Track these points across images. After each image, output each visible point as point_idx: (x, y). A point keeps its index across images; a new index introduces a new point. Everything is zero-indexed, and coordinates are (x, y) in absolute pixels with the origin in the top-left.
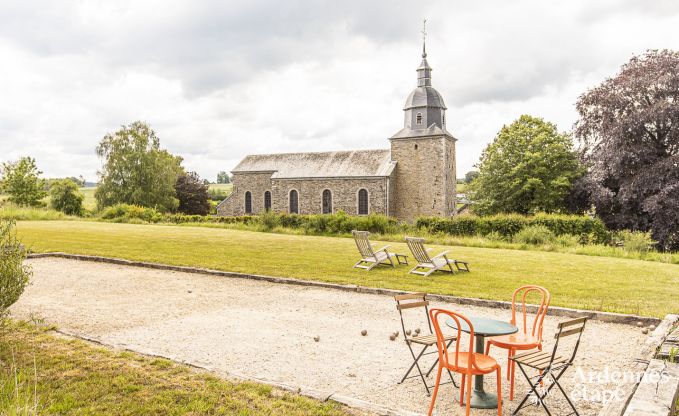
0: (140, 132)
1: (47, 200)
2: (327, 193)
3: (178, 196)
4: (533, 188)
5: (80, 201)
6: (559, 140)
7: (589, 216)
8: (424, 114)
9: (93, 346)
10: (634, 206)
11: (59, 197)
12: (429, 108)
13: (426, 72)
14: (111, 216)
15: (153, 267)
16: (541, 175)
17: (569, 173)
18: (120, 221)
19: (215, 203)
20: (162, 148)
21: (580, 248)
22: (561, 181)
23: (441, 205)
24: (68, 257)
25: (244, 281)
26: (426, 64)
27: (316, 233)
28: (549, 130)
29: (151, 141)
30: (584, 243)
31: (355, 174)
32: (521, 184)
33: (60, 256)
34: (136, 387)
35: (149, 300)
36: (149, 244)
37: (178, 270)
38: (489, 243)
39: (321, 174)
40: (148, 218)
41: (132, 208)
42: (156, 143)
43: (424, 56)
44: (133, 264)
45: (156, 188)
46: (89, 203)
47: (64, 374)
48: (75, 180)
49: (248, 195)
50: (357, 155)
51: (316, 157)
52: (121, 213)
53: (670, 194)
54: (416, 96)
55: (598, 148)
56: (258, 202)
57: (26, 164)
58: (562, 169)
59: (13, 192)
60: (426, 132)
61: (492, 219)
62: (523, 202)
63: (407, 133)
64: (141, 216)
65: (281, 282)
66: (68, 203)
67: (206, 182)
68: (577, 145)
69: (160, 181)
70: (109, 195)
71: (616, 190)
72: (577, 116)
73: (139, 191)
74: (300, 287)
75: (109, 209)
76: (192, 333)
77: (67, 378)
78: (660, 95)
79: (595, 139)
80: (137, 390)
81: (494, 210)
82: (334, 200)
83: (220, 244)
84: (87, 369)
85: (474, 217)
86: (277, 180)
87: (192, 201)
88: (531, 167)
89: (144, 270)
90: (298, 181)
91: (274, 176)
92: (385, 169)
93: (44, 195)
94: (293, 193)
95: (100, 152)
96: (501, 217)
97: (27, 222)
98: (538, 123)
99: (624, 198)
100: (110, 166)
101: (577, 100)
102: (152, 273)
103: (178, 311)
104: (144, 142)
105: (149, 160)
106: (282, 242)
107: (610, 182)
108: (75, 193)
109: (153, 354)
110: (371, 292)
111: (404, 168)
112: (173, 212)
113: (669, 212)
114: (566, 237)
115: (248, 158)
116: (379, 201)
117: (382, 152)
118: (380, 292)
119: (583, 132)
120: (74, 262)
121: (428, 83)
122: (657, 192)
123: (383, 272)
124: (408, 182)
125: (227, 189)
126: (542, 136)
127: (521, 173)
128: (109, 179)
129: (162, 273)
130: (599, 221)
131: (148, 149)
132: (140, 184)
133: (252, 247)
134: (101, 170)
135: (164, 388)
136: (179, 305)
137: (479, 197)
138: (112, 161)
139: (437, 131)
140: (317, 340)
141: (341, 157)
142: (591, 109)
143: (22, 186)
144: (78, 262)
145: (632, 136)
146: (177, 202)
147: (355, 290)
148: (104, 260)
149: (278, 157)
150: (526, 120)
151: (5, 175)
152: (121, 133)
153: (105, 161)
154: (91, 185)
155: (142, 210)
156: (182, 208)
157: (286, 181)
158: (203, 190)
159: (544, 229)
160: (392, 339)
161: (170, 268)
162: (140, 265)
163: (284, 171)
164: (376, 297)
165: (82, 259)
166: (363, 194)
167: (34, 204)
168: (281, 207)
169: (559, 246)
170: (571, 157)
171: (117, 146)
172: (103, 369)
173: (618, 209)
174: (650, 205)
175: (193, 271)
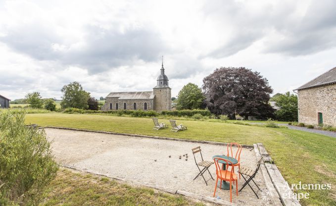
0: (76, 85)
1: (43, 106)
2: (135, 104)
3: (88, 104)
4: (192, 103)
5: (55, 106)
6: (199, 90)
7: (206, 110)
8: (163, 82)
9: (73, 172)
10: (218, 107)
11: (47, 104)
12: (164, 80)
13: (163, 70)
14: (67, 112)
15: (86, 131)
16: (194, 99)
17: (202, 99)
18: (70, 113)
19: (99, 106)
20: (83, 90)
21: (210, 120)
22: (200, 101)
23: (167, 107)
24: (54, 128)
25: (120, 136)
26: (163, 68)
27: (135, 117)
28: (196, 87)
29: (80, 88)
30: (210, 118)
31: (143, 98)
32: (189, 101)
33: (51, 128)
34: (98, 195)
35: (89, 146)
36: (83, 122)
37: (96, 132)
38: (185, 119)
39: (133, 98)
40: (80, 112)
41: (74, 109)
42: (81, 88)
43: (163, 66)
44: (79, 130)
45: (81, 102)
46: (58, 106)
47: (64, 190)
48: (53, 99)
49: (111, 104)
50: (144, 93)
51: (132, 93)
52: (70, 111)
53: (226, 104)
54: (160, 77)
55: (208, 92)
56: (114, 106)
57: (36, 94)
58: (199, 97)
59: (31, 104)
60: (163, 87)
61: (182, 111)
62: (190, 106)
63: (158, 87)
64: (77, 112)
65: (133, 136)
66: (51, 107)
67: (97, 100)
68: (203, 91)
69: (83, 100)
70: (65, 104)
71: (213, 103)
72: (203, 83)
73: (75, 103)
74: (140, 138)
75: (66, 109)
76: (109, 161)
77: (66, 192)
78: (223, 78)
79: (208, 89)
80: (99, 197)
81: (182, 108)
82: (137, 106)
83: (106, 121)
84: (74, 186)
85: (177, 111)
86: (120, 100)
87: (92, 106)
88: (192, 97)
89: (83, 133)
90: (126, 100)
91: (119, 98)
92: (152, 97)
93: (42, 104)
94: (125, 104)
95: (62, 91)
96: (184, 110)
97: (36, 114)
98: (193, 85)
99: (215, 105)
100: (66, 95)
101: (203, 79)
102: (87, 134)
103: (100, 150)
104: (77, 88)
105: (79, 93)
106: (126, 120)
107: (212, 101)
108: (53, 104)
109: (99, 174)
110: (163, 139)
111: (157, 97)
112: (87, 109)
113: (226, 109)
114: (205, 117)
115: (111, 93)
116: (150, 106)
117: (150, 92)
118: (166, 139)
119: (204, 88)
120: (57, 130)
121: (163, 73)
122: (223, 103)
123: (163, 131)
124: (158, 100)
125: (103, 102)
126: (195, 88)
127: (189, 98)
128: (65, 99)
129: (90, 134)
130: (209, 111)
131: (79, 90)
132: (76, 101)
133: (117, 122)
134: (62, 96)
135: (110, 194)
136: (101, 147)
137: (178, 105)
138: (66, 94)
139: (166, 86)
140: (155, 161)
141: (139, 93)
142: (206, 82)
143: (35, 101)
144: (58, 130)
145: (217, 89)
146: (88, 106)
147: (158, 138)
148: (68, 129)
149: (120, 93)
150: (190, 84)
151: (28, 98)
152: (70, 85)
153: (64, 94)
154: (58, 100)
155: (78, 109)
156: (90, 108)
157: (123, 100)
158: (96, 102)
159: (200, 114)
160: (180, 158)
161: (93, 132)
162: (82, 131)
163: (122, 97)
164: (165, 141)
165: (60, 129)
166: (146, 104)
167: (39, 107)
168: (121, 108)
169: (204, 119)
170: (202, 94)
171: (68, 89)
172: (81, 185)
173: (214, 108)
174: (222, 107)
175: (101, 133)
